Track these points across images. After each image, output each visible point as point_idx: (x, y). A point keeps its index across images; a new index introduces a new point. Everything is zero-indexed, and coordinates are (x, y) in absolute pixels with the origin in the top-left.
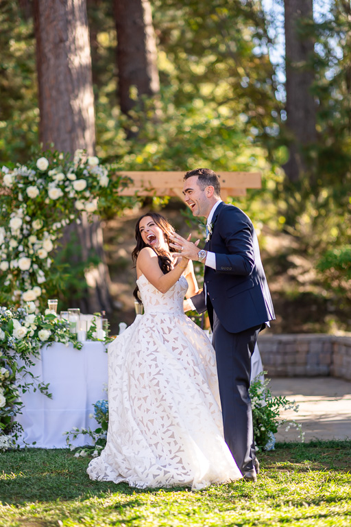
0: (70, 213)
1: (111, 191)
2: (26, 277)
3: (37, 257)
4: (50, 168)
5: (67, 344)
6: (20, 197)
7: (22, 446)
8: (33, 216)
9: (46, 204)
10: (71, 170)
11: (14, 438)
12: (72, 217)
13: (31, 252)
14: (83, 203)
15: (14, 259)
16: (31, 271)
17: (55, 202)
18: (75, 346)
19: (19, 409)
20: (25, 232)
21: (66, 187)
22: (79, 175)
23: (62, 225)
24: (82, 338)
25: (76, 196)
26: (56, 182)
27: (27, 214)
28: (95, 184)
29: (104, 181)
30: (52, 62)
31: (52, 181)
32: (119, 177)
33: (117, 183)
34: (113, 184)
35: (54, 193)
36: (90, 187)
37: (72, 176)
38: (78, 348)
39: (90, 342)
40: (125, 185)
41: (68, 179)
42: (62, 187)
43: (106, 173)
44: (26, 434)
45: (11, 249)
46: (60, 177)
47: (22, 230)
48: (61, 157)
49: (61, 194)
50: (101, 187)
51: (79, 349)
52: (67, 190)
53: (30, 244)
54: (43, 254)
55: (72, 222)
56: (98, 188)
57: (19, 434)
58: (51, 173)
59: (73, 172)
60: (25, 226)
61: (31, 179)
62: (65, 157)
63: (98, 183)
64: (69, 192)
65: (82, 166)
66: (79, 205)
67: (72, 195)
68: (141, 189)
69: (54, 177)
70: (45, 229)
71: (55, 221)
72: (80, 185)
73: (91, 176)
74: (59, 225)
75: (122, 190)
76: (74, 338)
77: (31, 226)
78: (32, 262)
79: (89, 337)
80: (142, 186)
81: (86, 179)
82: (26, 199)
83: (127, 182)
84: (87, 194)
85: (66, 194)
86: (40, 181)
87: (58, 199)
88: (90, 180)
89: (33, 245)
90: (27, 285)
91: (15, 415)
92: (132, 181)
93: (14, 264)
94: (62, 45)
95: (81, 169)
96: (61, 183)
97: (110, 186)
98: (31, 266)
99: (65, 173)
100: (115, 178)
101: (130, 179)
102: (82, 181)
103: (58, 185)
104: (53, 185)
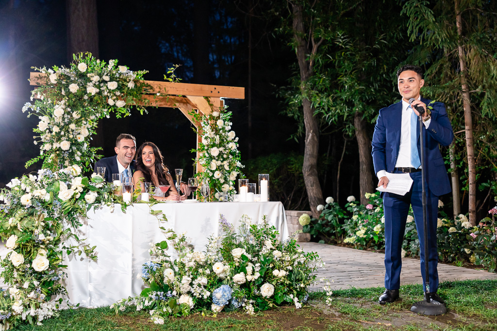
0: (104, 107)
1: (137, 93)
2: (66, 155)
3: (76, 141)
4: (88, 71)
6: (63, 93)
8: (74, 107)
9: (84, 100)
10: (105, 73)
11: (58, 302)
13: (71, 136)
14: (114, 100)
15: (57, 142)
16: (71, 151)
17: (91, 98)
19: (64, 272)
20: (66, 120)
21: (102, 86)
22: (112, 78)
23: (97, 117)
25: (109, 94)
26: (93, 82)
27: (69, 106)
29: (131, 85)
31: (91, 81)
32: (142, 84)
33: (140, 87)
34: (138, 88)
36: (120, 88)
37: (107, 78)
41: (103, 81)
42: (98, 86)
45: (54, 133)
46: (96, 79)
47: (63, 119)
48: (98, 62)
49: (97, 91)
50: (128, 89)
52: (102, 89)
53: (70, 130)
54: (81, 139)
56: (126, 89)
58: (89, 75)
59: (107, 75)
60: (66, 116)
61: (72, 79)
63: (127, 86)
64: (104, 91)
65: (114, 72)
66: (111, 102)
67: (106, 93)
69: (92, 79)
70: (83, 119)
71: (91, 114)
72: (113, 85)
73: (121, 80)
74: (94, 117)
77: (72, 116)
78: (72, 144)
80: (159, 92)
81: (118, 81)
82: (69, 93)
83: (148, 88)
84: (118, 93)
85: (101, 92)
86: (80, 80)
87: (94, 95)
88: (120, 83)
89: (73, 131)
90: (67, 163)
92: (152, 88)
93: (56, 145)
95: (113, 74)
96: (97, 84)
97: (136, 89)
98: (71, 147)
99: (100, 75)
100: (138, 85)
101: (149, 86)
102: (114, 82)
103: (95, 84)
104: (90, 84)
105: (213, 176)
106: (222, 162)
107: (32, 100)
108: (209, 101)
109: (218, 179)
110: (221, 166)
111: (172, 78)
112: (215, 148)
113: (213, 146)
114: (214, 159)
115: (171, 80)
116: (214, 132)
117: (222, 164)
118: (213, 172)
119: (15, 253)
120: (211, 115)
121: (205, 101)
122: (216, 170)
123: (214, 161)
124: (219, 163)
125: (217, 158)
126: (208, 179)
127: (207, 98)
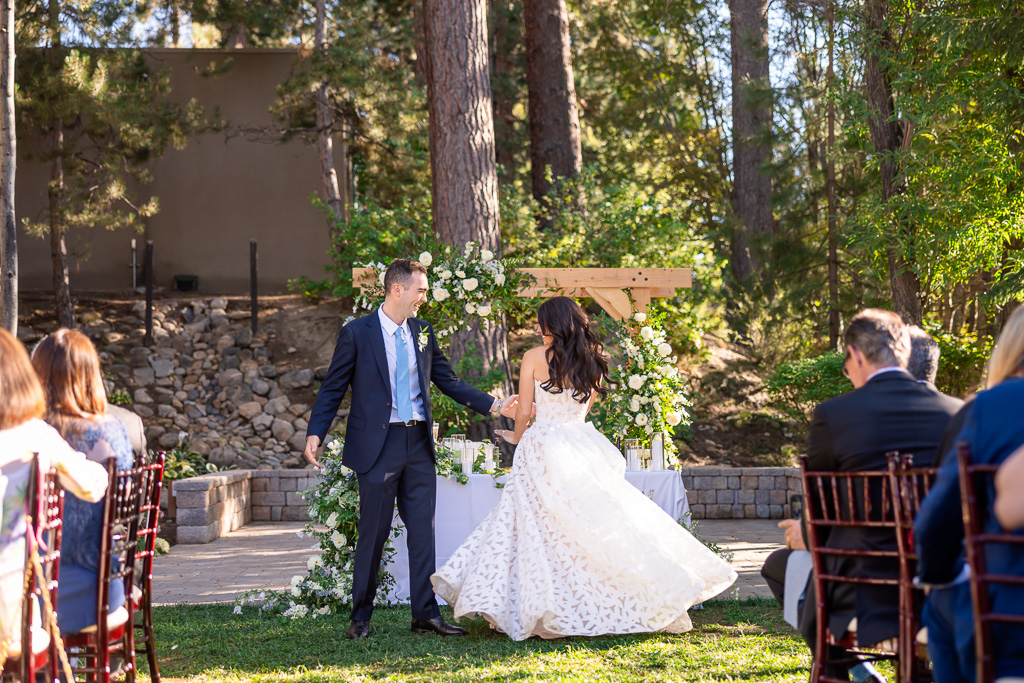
0: (458, 317)
1: (509, 292)
4: (435, 263)
5: (450, 477)
7: (394, 602)
9: (430, 307)
10: (460, 265)
11: (384, 592)
12: (461, 322)
14: (475, 306)
17: (440, 305)
18: (458, 480)
19: (390, 557)
21: (455, 286)
22: (470, 273)
23: (449, 332)
24: (468, 469)
25: (466, 297)
26: (442, 281)
28: (489, 282)
29: (500, 279)
30: (448, 138)
31: (439, 279)
32: (518, 275)
33: (515, 281)
34: (511, 283)
35: (441, 294)
36: (481, 287)
37: (461, 274)
38: (462, 481)
39: (478, 475)
40: (526, 284)
41: (456, 277)
42: (450, 287)
43: (502, 269)
44: (399, 587)
46: (447, 274)
48: (448, 250)
49: (448, 295)
50: (496, 286)
51: (464, 483)
52: (455, 290)
55: (461, 328)
56: (492, 287)
57: (389, 587)
58: (435, 270)
59: (462, 269)
62: (453, 250)
63: (493, 281)
64: (457, 293)
65: (474, 261)
66: (470, 309)
67: (461, 296)
68: (545, 289)
69: (440, 275)
71: (440, 328)
72: (471, 284)
73: (484, 273)
74: (445, 333)
75: (521, 291)
76: (458, 469)
79: (476, 468)
80: (547, 285)
81: (478, 277)
83: (528, 281)
84: (480, 295)
85: (453, 295)
87: (443, 302)
88: (484, 278)
91: (386, 564)
92: (534, 279)
94: (460, 117)
95: (472, 264)
96: (448, 282)
97: (508, 285)
99: (452, 269)
100: (513, 276)
101: (531, 277)
102: (473, 279)
103: (444, 284)
104: (438, 284)
105: (634, 422)
106: (649, 397)
107: (355, 312)
108: (630, 295)
109: (643, 427)
110: (649, 404)
111: (568, 260)
112: (637, 376)
113: (634, 372)
114: (637, 392)
115: (566, 263)
116: (638, 348)
117: (650, 400)
118: (634, 415)
119: (336, 532)
120: (632, 319)
121: (624, 295)
122: (639, 412)
123: (635, 396)
124: (645, 400)
125: (641, 392)
126: (627, 427)
127: (628, 290)
